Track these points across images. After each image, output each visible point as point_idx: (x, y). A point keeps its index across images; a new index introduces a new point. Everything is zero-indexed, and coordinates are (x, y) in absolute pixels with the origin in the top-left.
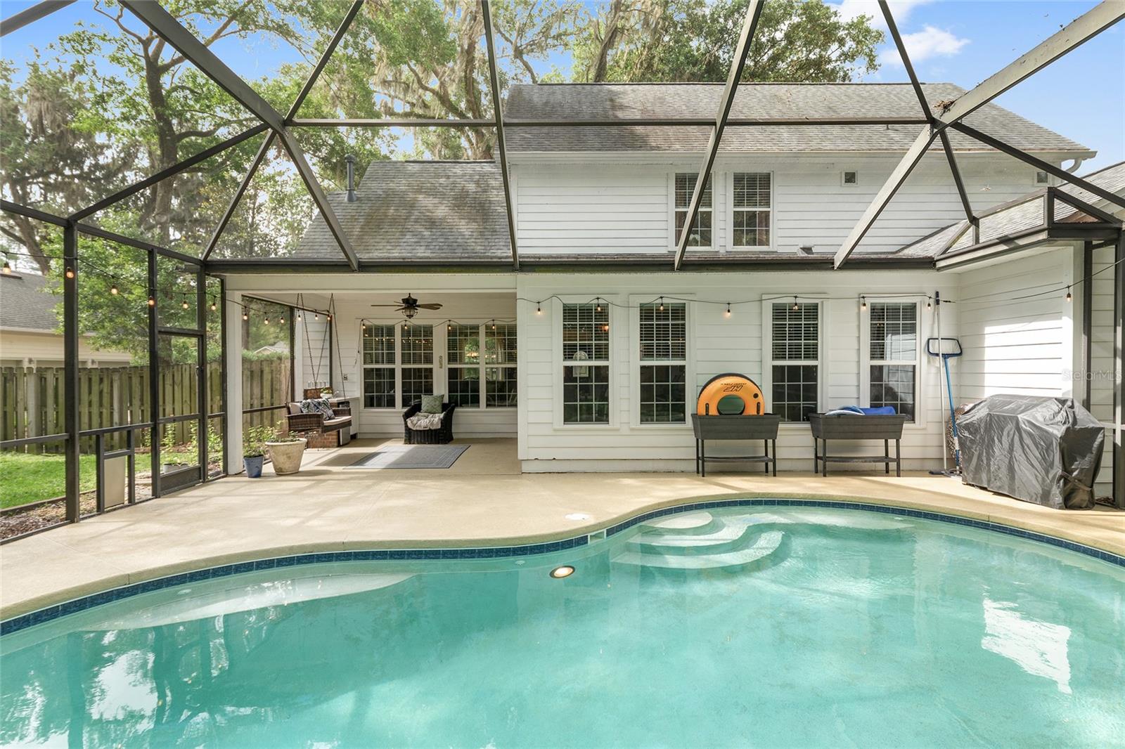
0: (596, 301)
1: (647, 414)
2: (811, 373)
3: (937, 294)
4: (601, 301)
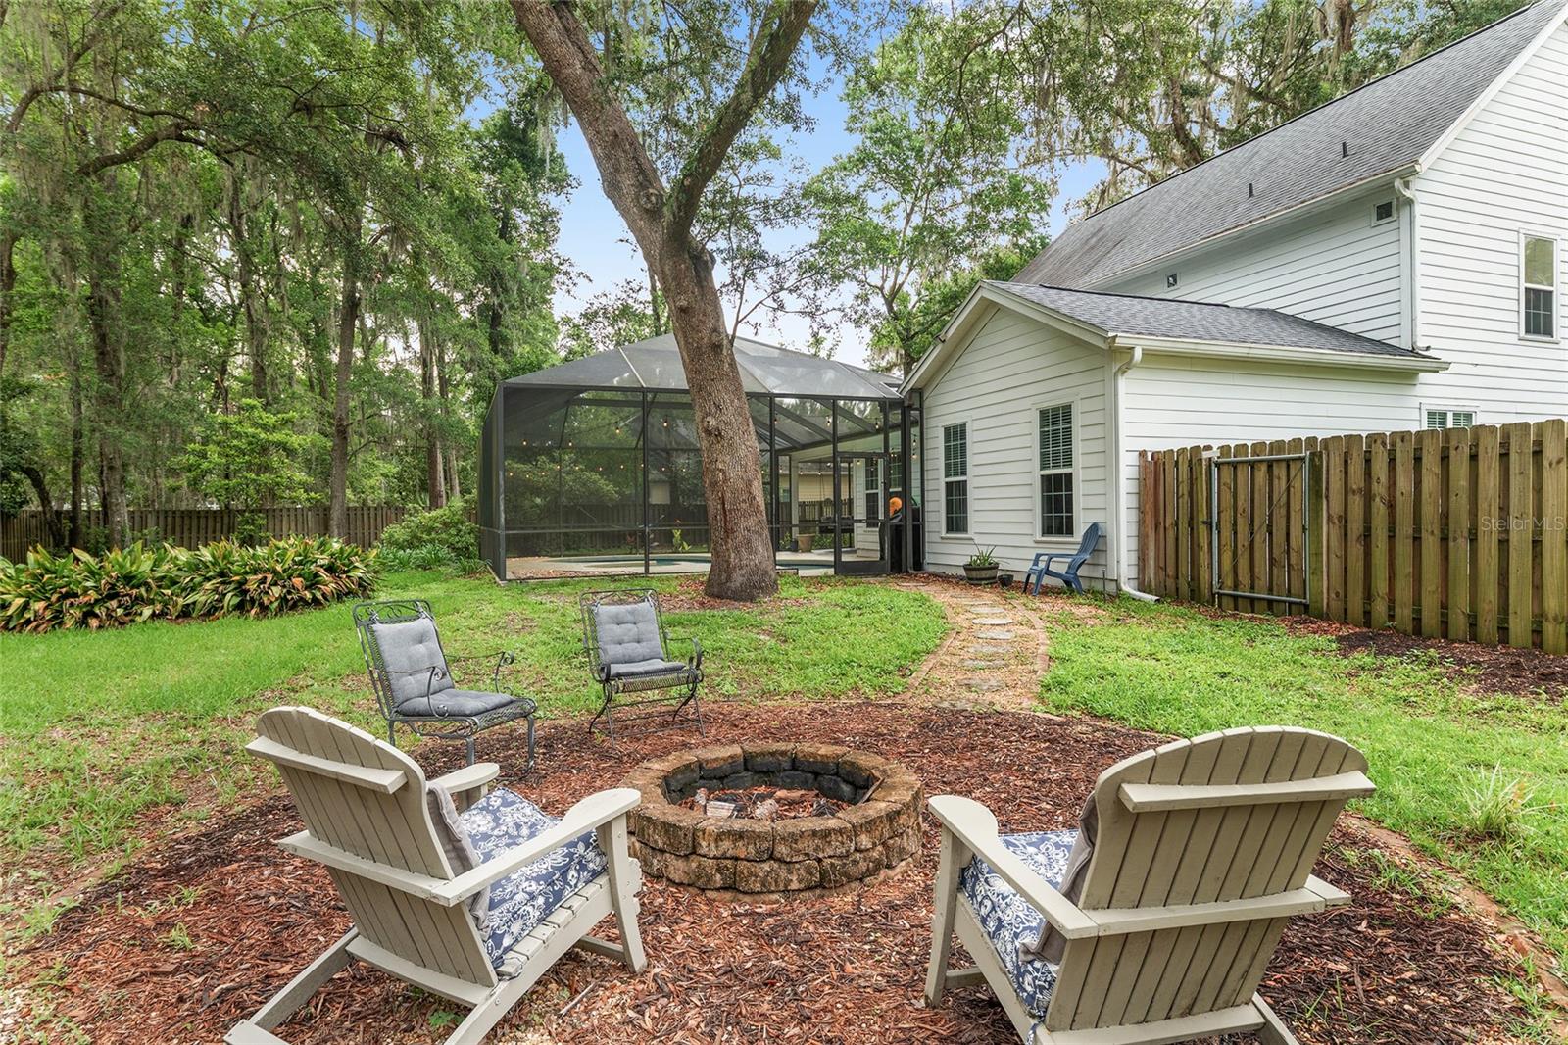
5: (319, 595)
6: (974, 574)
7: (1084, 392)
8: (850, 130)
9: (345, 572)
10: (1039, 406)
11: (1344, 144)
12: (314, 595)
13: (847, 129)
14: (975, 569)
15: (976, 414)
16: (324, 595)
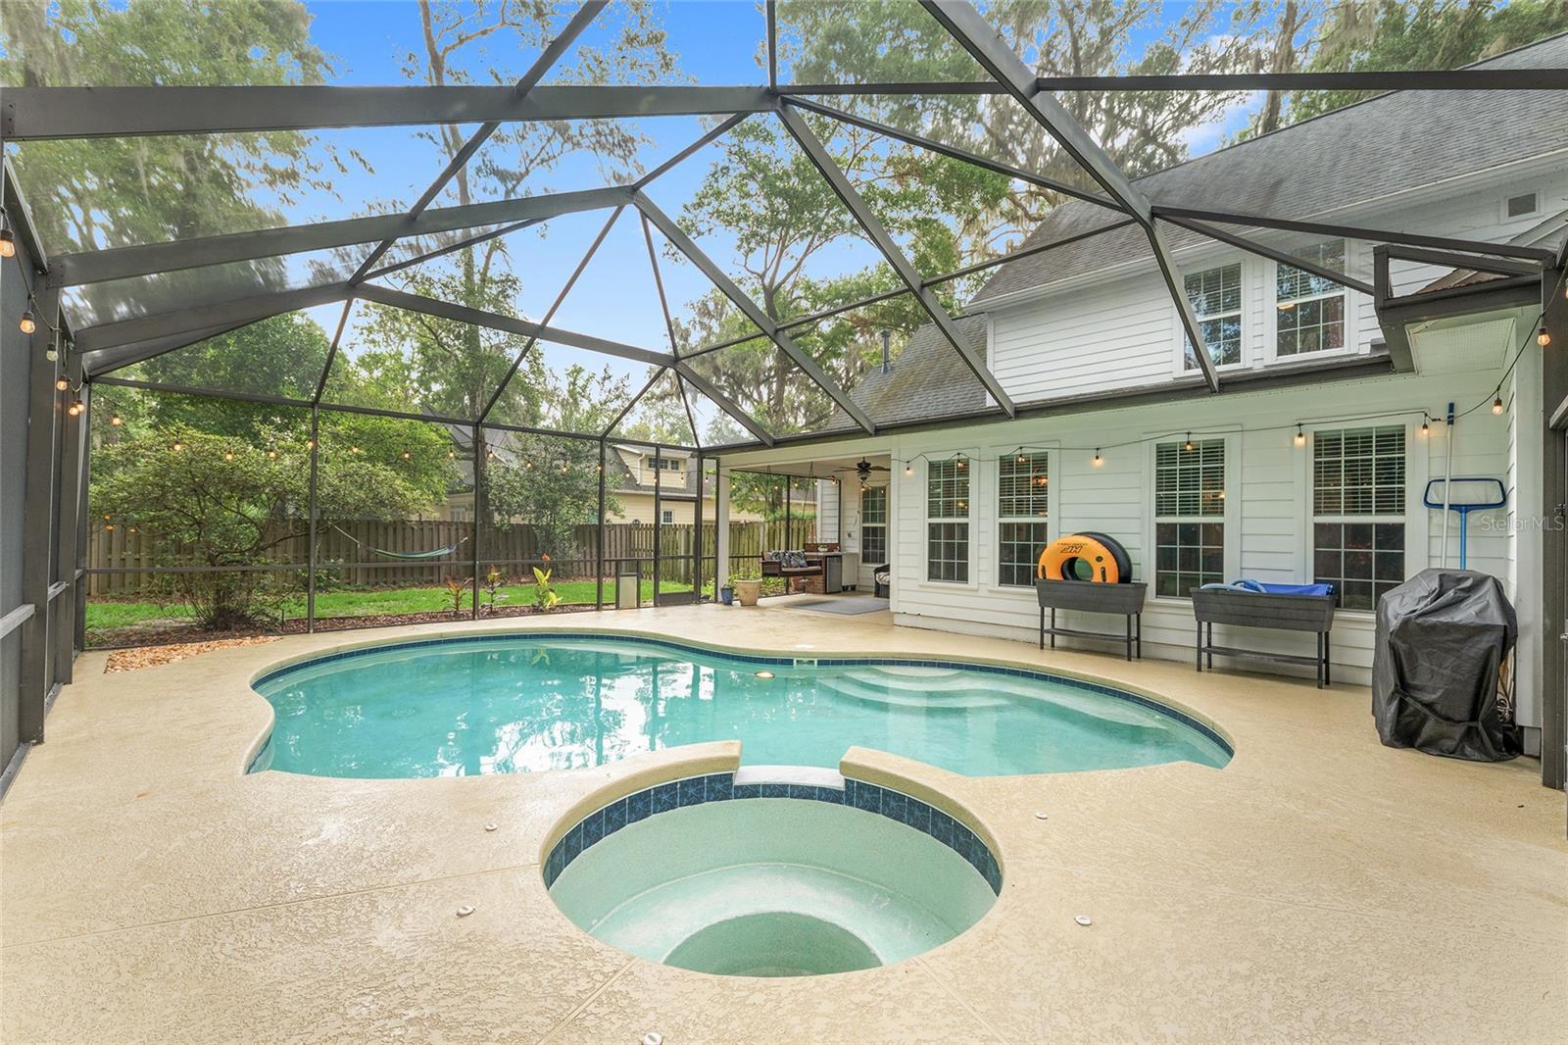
0: (956, 457)
1: (1006, 577)
2: (1215, 533)
3: (1452, 407)
4: (962, 457)
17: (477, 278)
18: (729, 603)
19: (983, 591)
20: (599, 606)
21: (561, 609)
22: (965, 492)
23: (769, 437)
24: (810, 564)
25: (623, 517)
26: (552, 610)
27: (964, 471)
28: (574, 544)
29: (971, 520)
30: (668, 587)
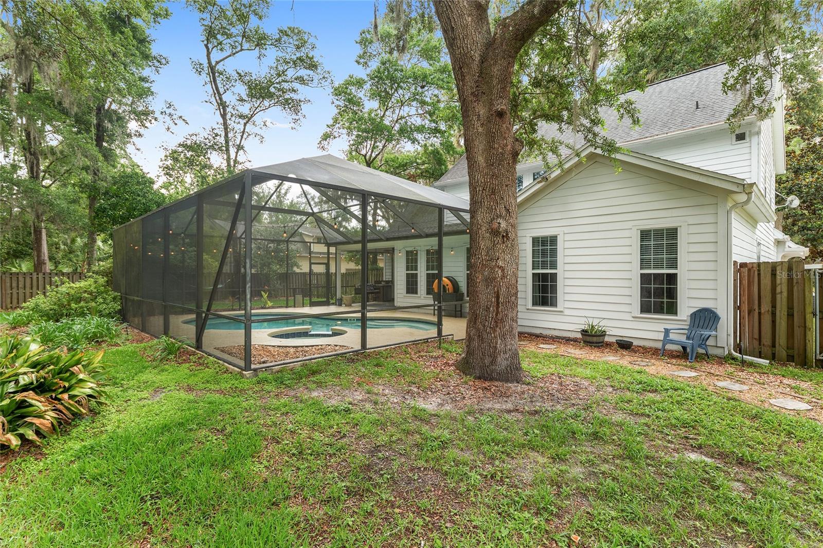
0: (414, 249)
1: (428, 292)
4: (416, 249)
5: (30, 435)
6: (589, 339)
7: (691, 220)
8: (358, 62)
9: (66, 390)
10: (638, 228)
11: (697, 102)
12: (22, 437)
13: (356, 61)
14: (589, 336)
15: (566, 230)
16: (38, 433)
17: (232, 163)
18: (341, 305)
19: (422, 298)
20: (287, 307)
21: (272, 307)
22: (416, 262)
23: (352, 240)
24: (375, 289)
25: (301, 269)
26: (269, 308)
27: (416, 254)
28: (279, 282)
29: (418, 272)
30: (315, 299)
